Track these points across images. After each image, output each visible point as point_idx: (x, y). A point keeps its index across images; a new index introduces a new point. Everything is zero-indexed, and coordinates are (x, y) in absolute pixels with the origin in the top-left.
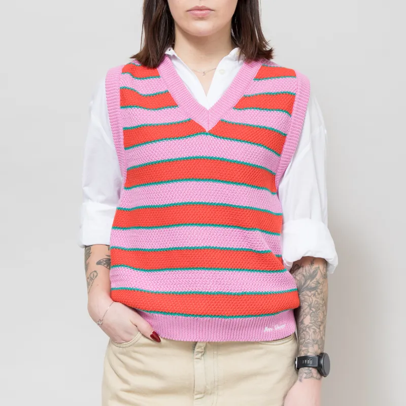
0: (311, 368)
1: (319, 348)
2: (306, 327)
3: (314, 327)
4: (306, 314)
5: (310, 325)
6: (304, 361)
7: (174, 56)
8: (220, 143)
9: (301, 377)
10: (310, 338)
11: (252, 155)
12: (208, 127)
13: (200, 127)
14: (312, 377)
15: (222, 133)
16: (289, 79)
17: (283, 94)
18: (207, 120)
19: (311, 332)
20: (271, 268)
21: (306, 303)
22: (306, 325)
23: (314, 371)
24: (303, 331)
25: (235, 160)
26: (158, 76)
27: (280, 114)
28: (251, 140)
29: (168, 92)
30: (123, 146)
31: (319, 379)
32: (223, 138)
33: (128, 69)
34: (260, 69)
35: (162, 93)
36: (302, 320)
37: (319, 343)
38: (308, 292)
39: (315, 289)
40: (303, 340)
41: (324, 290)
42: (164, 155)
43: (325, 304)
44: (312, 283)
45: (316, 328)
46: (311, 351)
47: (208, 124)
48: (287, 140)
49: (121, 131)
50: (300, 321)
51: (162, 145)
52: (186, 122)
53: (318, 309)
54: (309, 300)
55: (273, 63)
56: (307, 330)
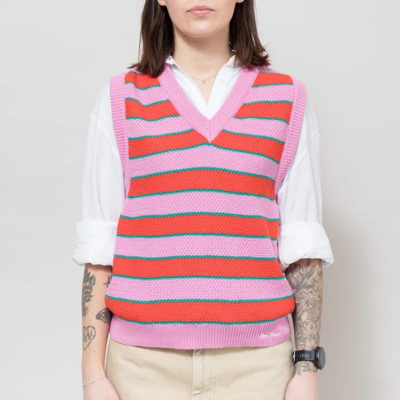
0: (308, 362)
1: (316, 343)
2: (303, 323)
3: (311, 323)
4: (303, 311)
5: (307, 321)
6: (302, 355)
7: (174, 65)
8: (222, 154)
9: (300, 370)
10: (308, 334)
11: (253, 164)
12: (211, 138)
13: (203, 137)
14: (309, 369)
15: (224, 143)
16: (286, 87)
17: (281, 103)
18: (209, 130)
19: (308, 328)
20: (268, 275)
21: (304, 301)
22: (303, 321)
23: (311, 364)
24: (301, 326)
25: (236, 170)
26: (159, 85)
27: (279, 123)
28: (252, 151)
29: (169, 101)
30: (128, 156)
31: (316, 372)
32: (225, 148)
33: (130, 78)
34: (258, 77)
35: (163, 102)
36: (300, 316)
37: (316, 338)
38: (305, 290)
39: (311, 286)
40: (301, 335)
41: (320, 287)
42: (169, 166)
43: (321, 301)
44: (309, 282)
45: (313, 324)
46: (308, 346)
47: (211, 134)
48: (285, 148)
49: (127, 141)
50: (298, 317)
51: (167, 157)
52: (188, 132)
53: (314, 306)
54: (306, 297)
55: (270, 69)
56: (305, 325)
